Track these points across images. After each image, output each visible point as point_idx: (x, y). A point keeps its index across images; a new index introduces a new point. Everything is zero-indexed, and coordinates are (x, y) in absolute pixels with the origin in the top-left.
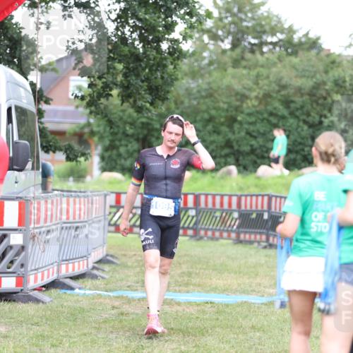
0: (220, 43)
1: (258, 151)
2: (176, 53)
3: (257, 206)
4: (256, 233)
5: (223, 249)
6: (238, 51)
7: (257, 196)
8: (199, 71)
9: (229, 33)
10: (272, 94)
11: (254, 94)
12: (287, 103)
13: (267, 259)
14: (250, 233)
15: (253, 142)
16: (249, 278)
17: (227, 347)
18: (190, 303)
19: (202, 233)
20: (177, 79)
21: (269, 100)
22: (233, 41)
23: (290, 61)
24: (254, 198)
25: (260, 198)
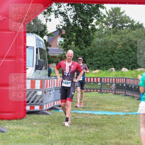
0: (109, 26)
1: (122, 63)
2: (94, 29)
3: (121, 82)
4: (121, 91)
5: (110, 96)
6: (115, 29)
7: (122, 78)
8: (101, 36)
9: (112, 23)
10: (126, 43)
11: (120, 43)
12: (132, 46)
13: (125, 100)
14: (119, 91)
15: (120, 60)
16: (119, 106)
17: (111, 130)
18: (99, 115)
19: (103, 91)
20: (94, 38)
21: (125, 45)
22: (113, 25)
23: (133, 32)
24: (121, 79)
25: (122, 79)
